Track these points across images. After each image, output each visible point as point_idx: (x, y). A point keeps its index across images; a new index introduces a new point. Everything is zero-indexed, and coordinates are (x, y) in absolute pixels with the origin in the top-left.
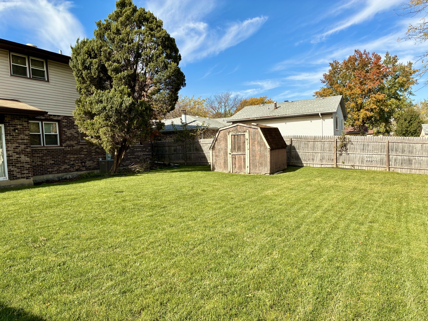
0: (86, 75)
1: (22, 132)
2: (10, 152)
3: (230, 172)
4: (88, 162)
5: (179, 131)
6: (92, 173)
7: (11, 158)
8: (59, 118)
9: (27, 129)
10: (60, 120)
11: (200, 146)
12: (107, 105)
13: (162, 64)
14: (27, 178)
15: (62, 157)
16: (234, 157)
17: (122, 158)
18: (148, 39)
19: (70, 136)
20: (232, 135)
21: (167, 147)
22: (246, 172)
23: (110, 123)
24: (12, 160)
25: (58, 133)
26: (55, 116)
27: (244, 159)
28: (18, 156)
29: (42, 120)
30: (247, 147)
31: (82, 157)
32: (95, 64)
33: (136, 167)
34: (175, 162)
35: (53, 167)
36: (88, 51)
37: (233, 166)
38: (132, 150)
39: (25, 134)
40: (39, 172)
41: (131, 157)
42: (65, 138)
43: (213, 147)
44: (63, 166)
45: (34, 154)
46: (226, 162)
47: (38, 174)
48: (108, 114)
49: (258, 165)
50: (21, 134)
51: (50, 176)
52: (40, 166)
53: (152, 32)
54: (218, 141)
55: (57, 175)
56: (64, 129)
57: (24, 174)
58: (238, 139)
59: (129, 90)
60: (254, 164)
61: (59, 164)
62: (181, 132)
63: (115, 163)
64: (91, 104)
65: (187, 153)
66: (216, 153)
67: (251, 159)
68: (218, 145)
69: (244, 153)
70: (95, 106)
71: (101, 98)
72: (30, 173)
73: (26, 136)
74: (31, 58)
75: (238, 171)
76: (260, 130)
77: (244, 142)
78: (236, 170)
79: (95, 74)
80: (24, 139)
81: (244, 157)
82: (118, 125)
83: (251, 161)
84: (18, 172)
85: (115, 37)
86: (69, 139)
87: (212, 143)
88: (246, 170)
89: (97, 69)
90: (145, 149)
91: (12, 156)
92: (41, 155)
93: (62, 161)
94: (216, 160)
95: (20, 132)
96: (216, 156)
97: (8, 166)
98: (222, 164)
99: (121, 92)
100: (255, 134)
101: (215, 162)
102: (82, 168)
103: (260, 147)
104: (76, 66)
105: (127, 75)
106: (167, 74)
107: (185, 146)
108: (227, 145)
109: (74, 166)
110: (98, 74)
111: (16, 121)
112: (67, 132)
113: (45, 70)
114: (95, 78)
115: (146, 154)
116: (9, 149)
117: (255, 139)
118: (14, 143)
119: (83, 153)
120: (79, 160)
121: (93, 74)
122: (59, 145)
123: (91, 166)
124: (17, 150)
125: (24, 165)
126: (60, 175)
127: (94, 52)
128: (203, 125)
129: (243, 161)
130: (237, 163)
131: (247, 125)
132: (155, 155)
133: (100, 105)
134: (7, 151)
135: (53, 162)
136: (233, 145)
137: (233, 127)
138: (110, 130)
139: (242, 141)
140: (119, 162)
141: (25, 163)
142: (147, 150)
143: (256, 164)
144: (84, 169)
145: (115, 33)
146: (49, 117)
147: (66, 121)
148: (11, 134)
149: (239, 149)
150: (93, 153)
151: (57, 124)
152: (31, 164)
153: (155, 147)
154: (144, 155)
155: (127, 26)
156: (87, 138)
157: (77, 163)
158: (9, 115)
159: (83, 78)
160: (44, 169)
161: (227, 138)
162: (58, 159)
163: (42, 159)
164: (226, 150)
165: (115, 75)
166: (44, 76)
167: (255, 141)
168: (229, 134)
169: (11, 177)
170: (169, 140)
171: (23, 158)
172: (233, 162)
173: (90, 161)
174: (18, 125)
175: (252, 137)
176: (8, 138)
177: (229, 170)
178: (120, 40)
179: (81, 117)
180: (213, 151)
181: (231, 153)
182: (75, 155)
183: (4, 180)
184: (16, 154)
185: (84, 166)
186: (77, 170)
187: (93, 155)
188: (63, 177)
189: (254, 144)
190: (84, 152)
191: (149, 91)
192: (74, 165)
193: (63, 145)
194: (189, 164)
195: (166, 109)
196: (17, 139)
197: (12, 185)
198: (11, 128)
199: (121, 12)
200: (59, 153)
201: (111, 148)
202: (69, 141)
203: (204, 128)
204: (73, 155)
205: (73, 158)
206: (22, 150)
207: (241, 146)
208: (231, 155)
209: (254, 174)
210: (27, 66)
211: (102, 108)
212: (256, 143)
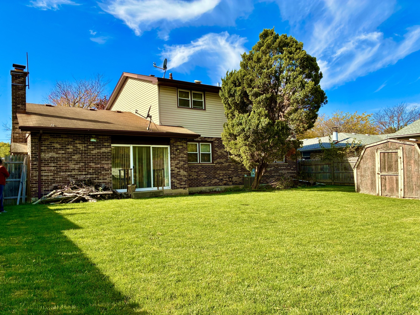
0: (231, 102)
1: (182, 151)
2: (173, 167)
3: (378, 194)
4: (234, 178)
5: (327, 150)
6: (237, 187)
7: (173, 172)
8: (212, 140)
9: (186, 149)
10: (213, 141)
11: (350, 165)
12: (246, 127)
13: (299, 84)
14: (184, 188)
15: (213, 172)
16: (383, 178)
17: (262, 175)
18: (286, 62)
19: (220, 155)
20: (380, 153)
21: (314, 166)
22: (399, 196)
23: (248, 142)
24: (174, 173)
25: (211, 152)
26: (209, 138)
27: (397, 180)
28: (178, 170)
29: (199, 142)
30: (400, 166)
31: (229, 173)
32: (239, 91)
33: (276, 184)
34: (321, 181)
35: (206, 180)
36: (234, 81)
37: (383, 188)
38: (276, 168)
39: (184, 153)
40: (195, 185)
41: (275, 174)
42: (216, 156)
43: (358, 166)
44: (214, 180)
45: (192, 169)
46: (373, 183)
47: (194, 186)
48: (246, 134)
49: (415, 188)
50: (181, 153)
51: (203, 188)
52: (196, 179)
53: (291, 55)
54: (364, 159)
55: (208, 188)
56: (216, 149)
57: (182, 185)
58: (389, 157)
59: (266, 112)
60: (410, 187)
61: (210, 179)
62: (328, 150)
63: (256, 179)
64: (233, 126)
65: (334, 172)
66: (361, 172)
67: (406, 180)
68: (364, 164)
69: (396, 174)
70: (236, 128)
71: (241, 121)
72: (186, 185)
73: (185, 154)
74: (193, 92)
75: (389, 194)
76: (417, 146)
77: (397, 161)
78: (386, 193)
79: (238, 100)
80: (183, 157)
81: (396, 178)
82: (255, 145)
83: (406, 183)
84: (178, 183)
85: (255, 65)
86: (220, 157)
87: (357, 162)
88: (400, 193)
89: (240, 95)
90: (289, 167)
91: (174, 170)
92: (197, 170)
93: (213, 176)
94: (362, 181)
95: (181, 151)
96: (361, 176)
97: (171, 178)
98: (369, 185)
99: (259, 114)
100: (411, 151)
101: (361, 183)
102: (229, 183)
103: (418, 167)
104: (224, 95)
105: (265, 98)
106: (303, 94)
107: (332, 165)
108: (375, 164)
109: (223, 181)
110: (241, 100)
111: (178, 143)
112: (218, 151)
113: (203, 100)
114: (238, 103)
115: (291, 173)
116: (173, 165)
117: (410, 157)
118: (176, 160)
119: (230, 169)
120: (227, 176)
121: (236, 101)
122: (211, 162)
123: (237, 181)
124: (178, 166)
125: (183, 177)
126: (211, 187)
127: (239, 81)
128: (353, 143)
129: (395, 182)
130: (387, 184)
131: (400, 141)
132: (301, 174)
133: (240, 127)
134: (171, 166)
135: (206, 176)
136: (383, 164)
137: (382, 144)
138: (248, 149)
139: (394, 160)
140: (260, 178)
141: (184, 176)
142: (292, 168)
143: (413, 187)
144: (231, 183)
145: (256, 62)
146: (204, 139)
147: (217, 142)
148: (174, 153)
149: (390, 168)
150: (239, 169)
151: (210, 144)
152: (188, 177)
153: (302, 165)
154: (289, 173)
155: (267, 54)
156: (231, 157)
157: (225, 178)
158: (173, 138)
159: (229, 104)
160: (199, 182)
161: (375, 156)
162: (210, 174)
163: (197, 174)
164: (373, 169)
165: (255, 99)
166: (202, 106)
167: (410, 160)
168: (377, 152)
169: (173, 187)
170: (318, 158)
171: (182, 172)
172: (383, 184)
173: (237, 177)
174: (179, 146)
175: (407, 155)
176: (172, 156)
177: (377, 192)
178: (260, 67)
179: (227, 138)
180: (358, 171)
181: (380, 173)
182: (223, 171)
183: (168, 189)
184: (177, 168)
185: (230, 181)
186: (225, 184)
187: (239, 172)
188: (213, 190)
189: (410, 163)
190: (232, 168)
191: (286, 112)
192: (223, 179)
193: (215, 162)
194: (336, 184)
195: (303, 127)
196: (179, 157)
197: (173, 193)
198: (174, 148)
199: (263, 42)
200: (211, 169)
201: (250, 165)
202: (219, 159)
203: (355, 146)
204: (222, 171)
205: (222, 173)
206: (181, 166)
207: (392, 165)
208: (380, 176)
209: (410, 198)
210: (190, 99)
211: (241, 130)
212: (412, 162)
